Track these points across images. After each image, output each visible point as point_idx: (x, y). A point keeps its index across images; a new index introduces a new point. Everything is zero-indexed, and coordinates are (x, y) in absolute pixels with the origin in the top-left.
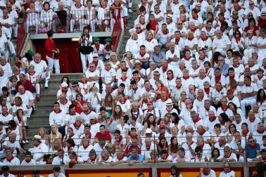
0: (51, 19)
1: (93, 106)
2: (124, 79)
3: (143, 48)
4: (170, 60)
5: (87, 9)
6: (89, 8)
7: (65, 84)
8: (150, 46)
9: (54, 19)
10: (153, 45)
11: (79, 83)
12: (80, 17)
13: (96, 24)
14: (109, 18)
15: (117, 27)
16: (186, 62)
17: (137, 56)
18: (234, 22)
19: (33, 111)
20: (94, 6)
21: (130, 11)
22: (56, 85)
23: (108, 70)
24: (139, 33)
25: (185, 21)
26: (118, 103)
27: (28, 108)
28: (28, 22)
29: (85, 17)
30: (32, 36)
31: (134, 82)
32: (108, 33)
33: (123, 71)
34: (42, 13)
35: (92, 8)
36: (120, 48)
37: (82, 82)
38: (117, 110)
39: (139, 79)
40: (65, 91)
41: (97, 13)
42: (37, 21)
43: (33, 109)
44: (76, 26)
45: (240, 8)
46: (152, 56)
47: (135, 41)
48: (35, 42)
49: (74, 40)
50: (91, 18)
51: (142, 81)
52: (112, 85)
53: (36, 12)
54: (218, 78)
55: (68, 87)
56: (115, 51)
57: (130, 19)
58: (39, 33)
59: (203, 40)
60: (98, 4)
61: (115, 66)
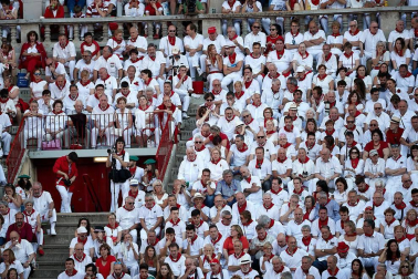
0: (62, 127)
1: (127, 265)
2: (176, 222)
3: (207, 173)
5: (118, 111)
6: (122, 110)
7: (83, 229)
8: (217, 172)
9: (67, 127)
10: (221, 170)
11: (106, 228)
12: (107, 124)
13: (132, 136)
14: (152, 126)
15: (163, 142)
16: (273, 196)
17: (197, 186)
18: (349, 134)
19: (32, 272)
20: (130, 107)
21: (185, 115)
22: (69, 231)
23: (150, 208)
24: (199, 150)
25: (272, 132)
27: (25, 267)
28: (26, 131)
29: (116, 124)
30: (31, 153)
31: (191, 227)
32: (151, 150)
33: (172, 209)
34: (48, 118)
35: (127, 110)
36: (170, 174)
37: (109, 226)
38: (164, 271)
39: (201, 222)
40: (83, 240)
41: (134, 118)
42: (39, 130)
43: (32, 268)
44: (101, 138)
45: (358, 113)
46: (219, 187)
47: (192, 163)
48: (36, 163)
49: (97, 160)
50: (125, 127)
51: (205, 226)
52: (157, 231)
53: (39, 116)
54: (323, 223)
55: (88, 234)
56: (162, 179)
57: (186, 128)
58: (42, 149)
59: (301, 161)
60: (137, 104)
61: (161, 202)
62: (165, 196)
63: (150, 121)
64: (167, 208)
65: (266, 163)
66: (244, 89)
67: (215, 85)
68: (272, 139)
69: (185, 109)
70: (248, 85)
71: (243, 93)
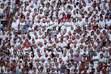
2: (11, 38)
4: (30, 31)
15: (7, 17)
16: (37, 32)
18: (57, 16)
21: (13, 10)
23: (4, 35)
25: (36, 15)
26: (8, 49)
32: (4, 19)
33: (10, 35)
36: (9, 26)
39: (17, 38)
45: (59, 10)
51: (18, 39)
54: (50, 39)
56: (7, 27)
57: (14, 13)
61: (7, 33)
62: (8, 32)
63: (4, 12)
64: (8, 35)
65: (35, 23)
66: (29, 3)
67: (21, 2)
68: (36, 17)
69: (14, 8)
70: (30, 2)
71: (29, 4)
